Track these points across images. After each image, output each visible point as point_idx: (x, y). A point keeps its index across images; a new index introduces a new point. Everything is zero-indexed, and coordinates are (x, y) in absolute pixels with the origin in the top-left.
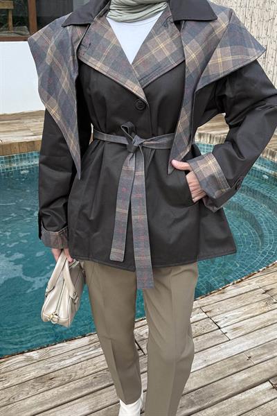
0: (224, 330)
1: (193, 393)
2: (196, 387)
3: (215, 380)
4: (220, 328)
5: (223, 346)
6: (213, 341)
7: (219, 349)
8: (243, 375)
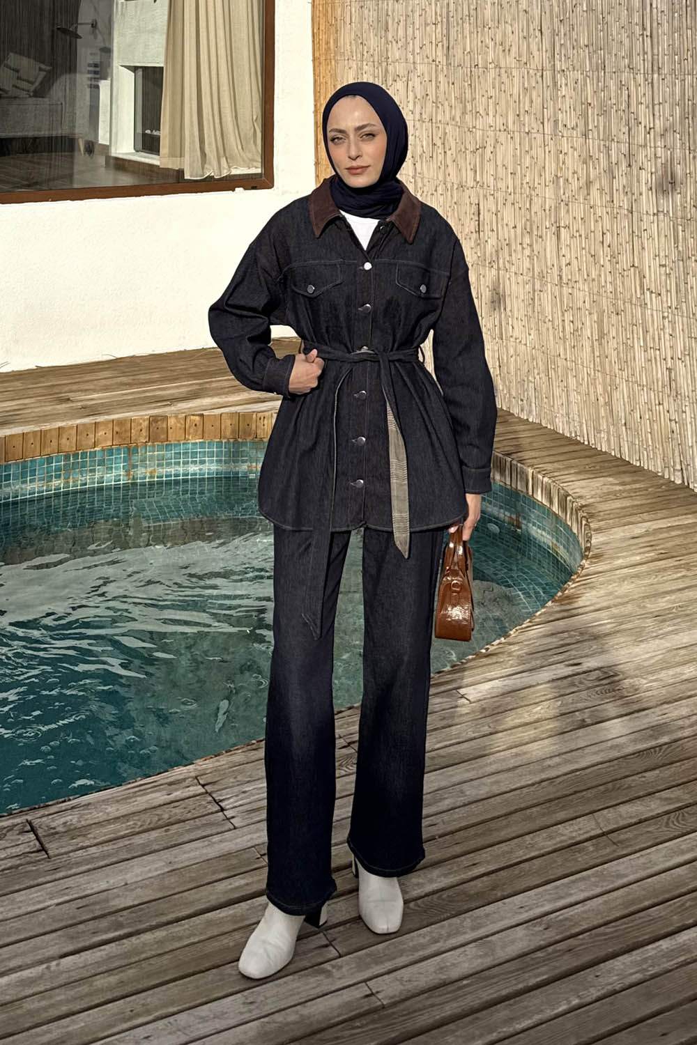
0: (229, 814)
1: (125, 913)
2: (136, 903)
3: (176, 891)
4: (222, 810)
5: (216, 838)
6: (200, 832)
7: (206, 843)
8: (238, 882)
